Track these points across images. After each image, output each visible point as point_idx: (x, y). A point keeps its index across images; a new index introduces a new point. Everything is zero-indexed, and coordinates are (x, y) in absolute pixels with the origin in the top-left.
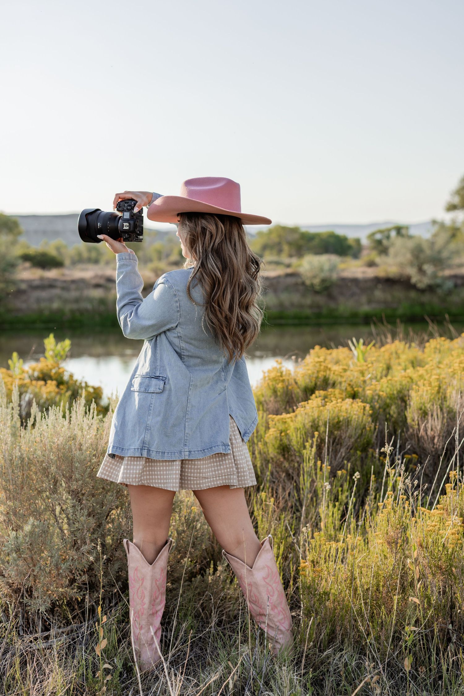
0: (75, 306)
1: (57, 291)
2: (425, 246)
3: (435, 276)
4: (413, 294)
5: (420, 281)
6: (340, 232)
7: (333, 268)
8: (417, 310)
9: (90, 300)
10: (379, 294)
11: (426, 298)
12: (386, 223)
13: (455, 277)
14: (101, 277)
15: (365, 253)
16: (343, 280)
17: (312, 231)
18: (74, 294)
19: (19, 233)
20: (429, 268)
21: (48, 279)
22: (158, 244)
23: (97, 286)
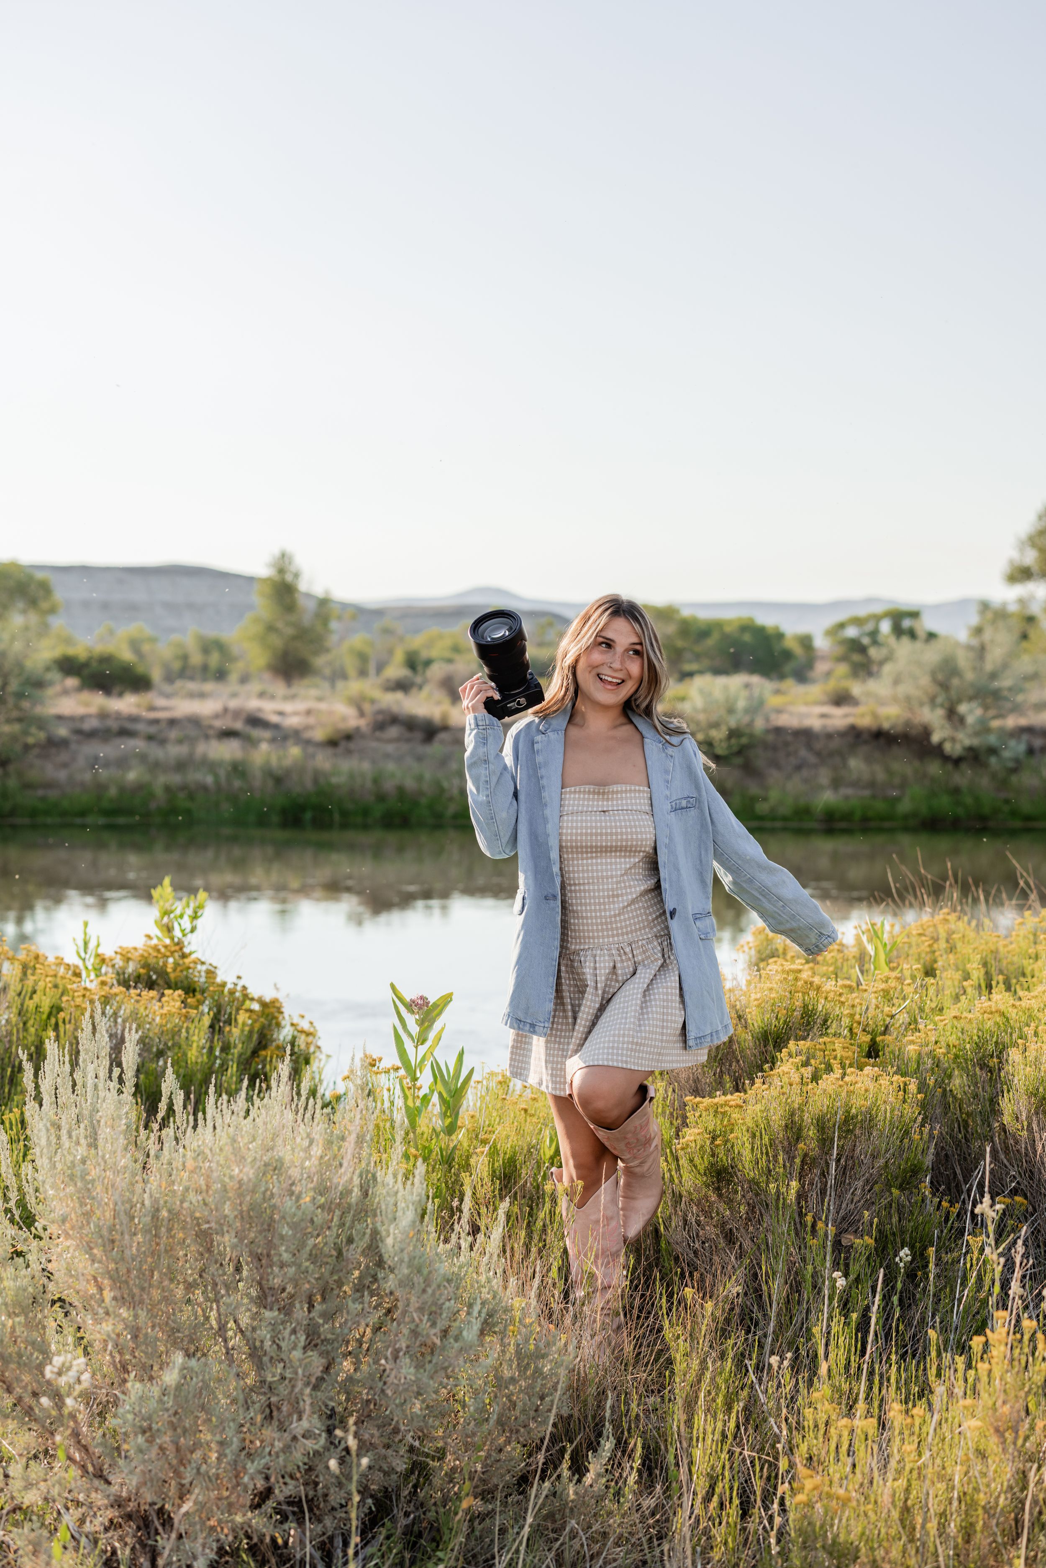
0: (176, 779)
1: (137, 745)
2: (963, 661)
3: (984, 729)
4: (935, 768)
5: (953, 740)
6: (766, 620)
7: (757, 706)
8: (944, 802)
9: (211, 766)
10: (856, 765)
11: (963, 778)
12: (869, 601)
13: (1029, 730)
14: (236, 714)
15: (821, 667)
16: (778, 731)
17: (704, 615)
18: (175, 751)
19: (53, 610)
20: (971, 712)
21: (118, 716)
22: (358, 640)
23: (228, 734)
